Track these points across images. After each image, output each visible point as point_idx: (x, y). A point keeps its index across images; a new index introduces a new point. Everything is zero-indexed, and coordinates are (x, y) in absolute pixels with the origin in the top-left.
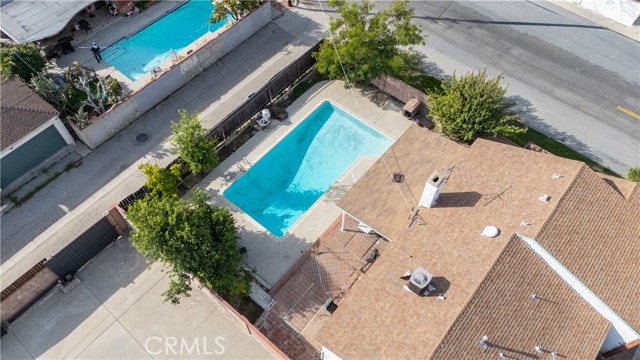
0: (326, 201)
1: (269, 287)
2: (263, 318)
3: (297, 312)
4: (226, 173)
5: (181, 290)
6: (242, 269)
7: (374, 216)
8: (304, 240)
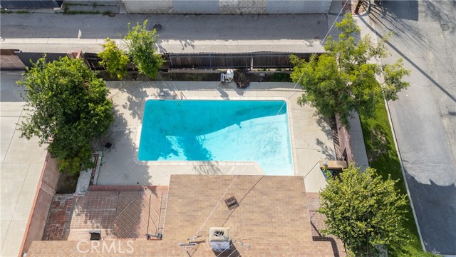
0: (195, 168)
1: (95, 183)
2: (67, 197)
3: (86, 215)
4: (165, 90)
6: (96, 157)
7: (178, 210)
8: (150, 177)
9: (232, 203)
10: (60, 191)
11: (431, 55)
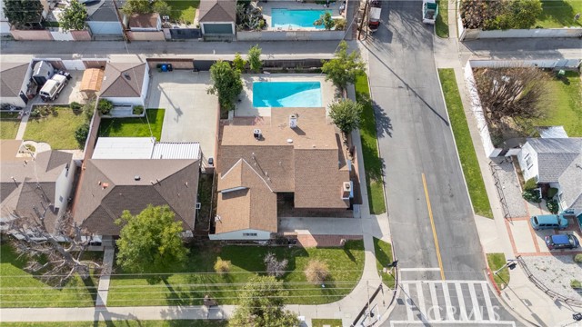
1: (236, 115)
2: (225, 120)
4: (262, 77)
5: (212, 92)
6: (235, 105)
8: (259, 113)
10: (223, 118)
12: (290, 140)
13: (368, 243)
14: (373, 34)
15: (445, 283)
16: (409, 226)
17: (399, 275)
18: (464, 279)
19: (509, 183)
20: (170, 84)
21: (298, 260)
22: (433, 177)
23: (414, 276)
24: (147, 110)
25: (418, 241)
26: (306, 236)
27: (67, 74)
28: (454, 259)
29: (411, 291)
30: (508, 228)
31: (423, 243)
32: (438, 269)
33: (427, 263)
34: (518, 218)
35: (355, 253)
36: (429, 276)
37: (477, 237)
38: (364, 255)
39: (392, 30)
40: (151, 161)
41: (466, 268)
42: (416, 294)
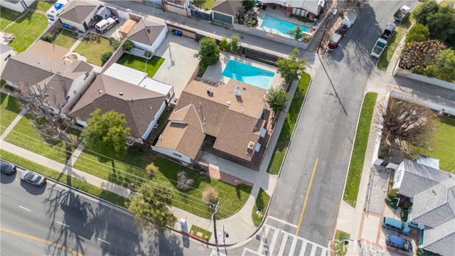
4: (236, 58)
9: (245, 89)
10: (198, 76)
11: (336, 75)
12: (229, 103)
13: (255, 191)
14: (329, 52)
15: (296, 238)
16: (290, 189)
17: (266, 220)
18: (312, 241)
19: (379, 188)
20: (176, 44)
21: (202, 184)
22: (324, 163)
23: (276, 224)
24: (154, 56)
25: (291, 202)
26: (215, 170)
27: (117, 19)
28: (311, 224)
29: (269, 234)
30: (363, 218)
31: (294, 204)
32: (296, 227)
33: (290, 219)
34: (374, 213)
35: (243, 193)
36: (287, 229)
37: (336, 216)
38: (248, 197)
39: (345, 53)
40: (137, 87)
41: (317, 234)
42: (272, 237)
